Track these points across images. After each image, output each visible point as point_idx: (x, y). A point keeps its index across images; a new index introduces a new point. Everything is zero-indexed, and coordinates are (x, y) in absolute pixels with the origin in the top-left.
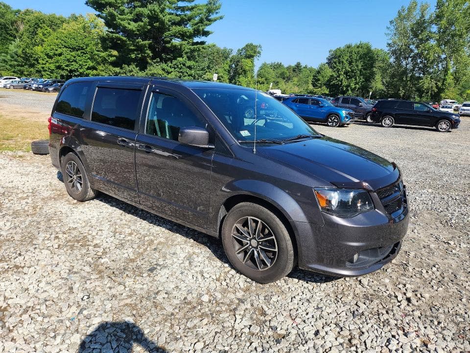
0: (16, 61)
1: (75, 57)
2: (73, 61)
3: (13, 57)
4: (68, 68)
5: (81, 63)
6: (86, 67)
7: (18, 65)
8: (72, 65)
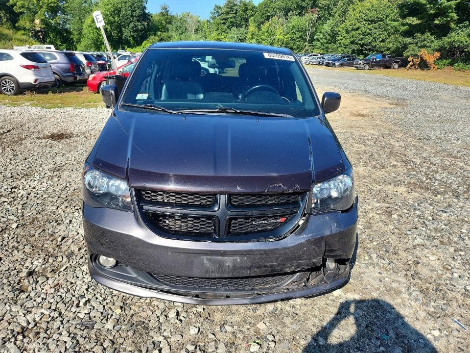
0: (326, 38)
1: (371, 30)
2: (367, 35)
3: (324, 36)
4: (361, 43)
5: (375, 35)
6: (380, 39)
7: (327, 43)
8: (366, 38)
